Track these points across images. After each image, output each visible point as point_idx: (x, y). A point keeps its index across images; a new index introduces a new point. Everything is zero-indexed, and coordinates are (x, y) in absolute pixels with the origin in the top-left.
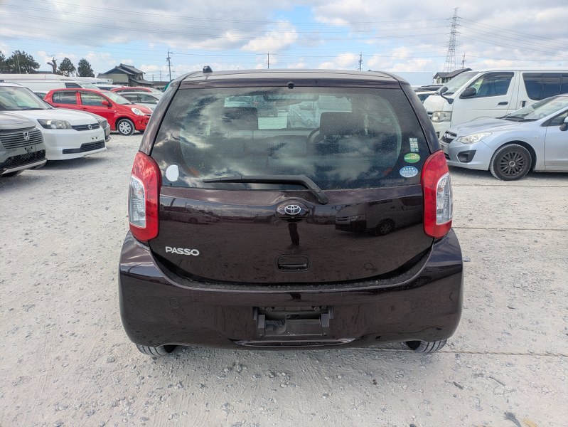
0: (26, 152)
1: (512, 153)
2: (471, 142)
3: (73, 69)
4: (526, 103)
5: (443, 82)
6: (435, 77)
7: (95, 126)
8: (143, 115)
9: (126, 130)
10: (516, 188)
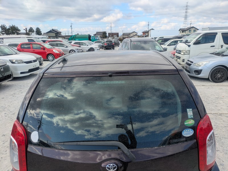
0: (2, 76)
1: (219, 70)
2: (200, 66)
3: (33, 31)
4: (223, 46)
5: (182, 32)
6: (179, 31)
7: (35, 61)
8: (58, 52)
9: (51, 59)
10: (222, 87)
